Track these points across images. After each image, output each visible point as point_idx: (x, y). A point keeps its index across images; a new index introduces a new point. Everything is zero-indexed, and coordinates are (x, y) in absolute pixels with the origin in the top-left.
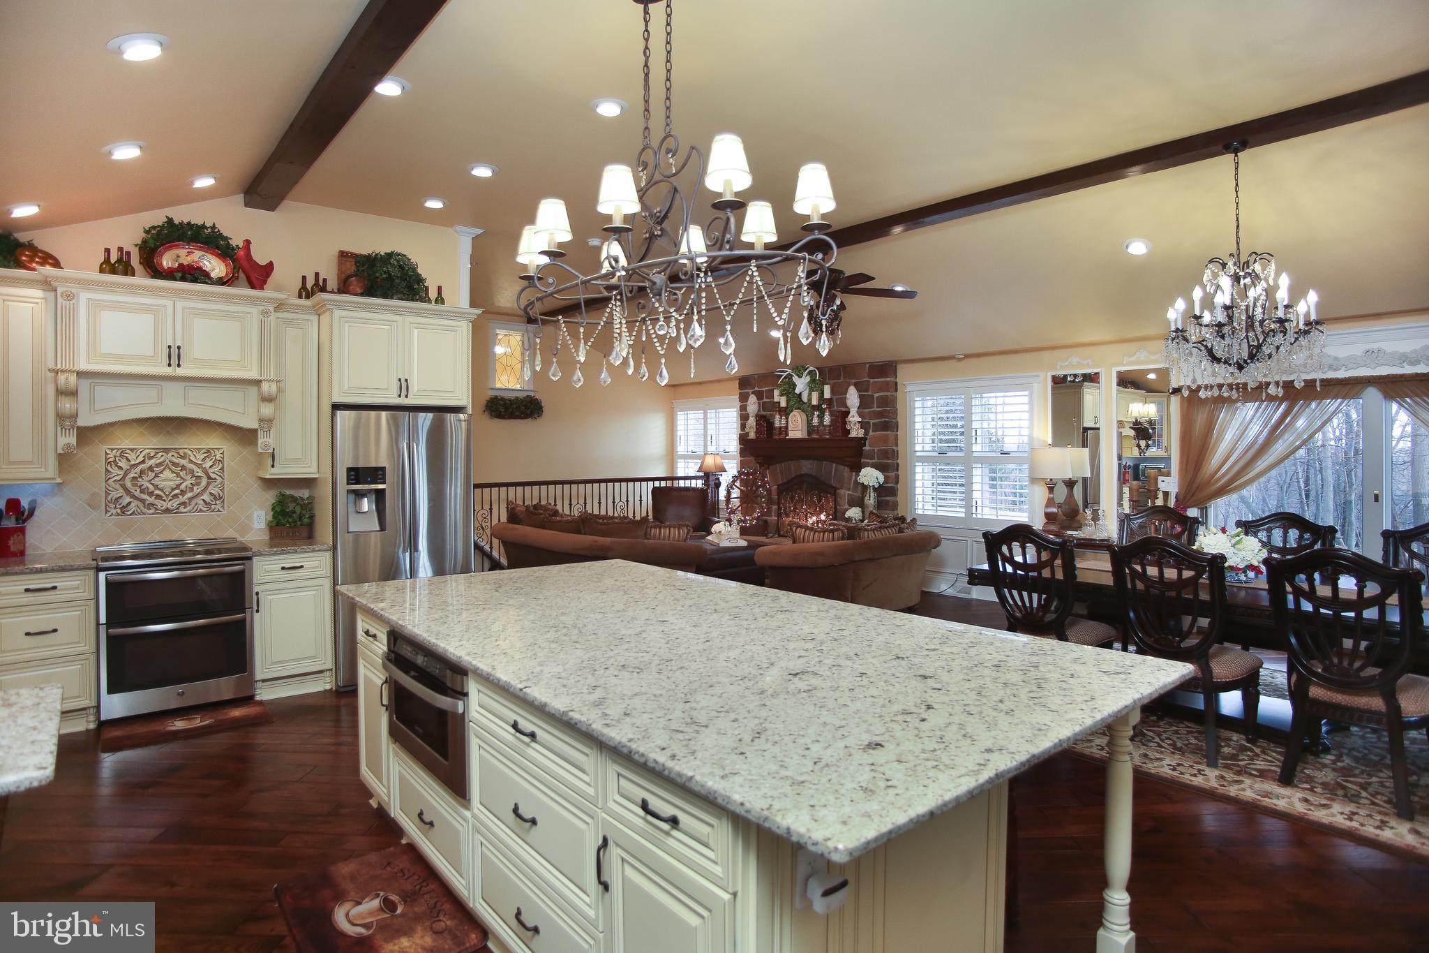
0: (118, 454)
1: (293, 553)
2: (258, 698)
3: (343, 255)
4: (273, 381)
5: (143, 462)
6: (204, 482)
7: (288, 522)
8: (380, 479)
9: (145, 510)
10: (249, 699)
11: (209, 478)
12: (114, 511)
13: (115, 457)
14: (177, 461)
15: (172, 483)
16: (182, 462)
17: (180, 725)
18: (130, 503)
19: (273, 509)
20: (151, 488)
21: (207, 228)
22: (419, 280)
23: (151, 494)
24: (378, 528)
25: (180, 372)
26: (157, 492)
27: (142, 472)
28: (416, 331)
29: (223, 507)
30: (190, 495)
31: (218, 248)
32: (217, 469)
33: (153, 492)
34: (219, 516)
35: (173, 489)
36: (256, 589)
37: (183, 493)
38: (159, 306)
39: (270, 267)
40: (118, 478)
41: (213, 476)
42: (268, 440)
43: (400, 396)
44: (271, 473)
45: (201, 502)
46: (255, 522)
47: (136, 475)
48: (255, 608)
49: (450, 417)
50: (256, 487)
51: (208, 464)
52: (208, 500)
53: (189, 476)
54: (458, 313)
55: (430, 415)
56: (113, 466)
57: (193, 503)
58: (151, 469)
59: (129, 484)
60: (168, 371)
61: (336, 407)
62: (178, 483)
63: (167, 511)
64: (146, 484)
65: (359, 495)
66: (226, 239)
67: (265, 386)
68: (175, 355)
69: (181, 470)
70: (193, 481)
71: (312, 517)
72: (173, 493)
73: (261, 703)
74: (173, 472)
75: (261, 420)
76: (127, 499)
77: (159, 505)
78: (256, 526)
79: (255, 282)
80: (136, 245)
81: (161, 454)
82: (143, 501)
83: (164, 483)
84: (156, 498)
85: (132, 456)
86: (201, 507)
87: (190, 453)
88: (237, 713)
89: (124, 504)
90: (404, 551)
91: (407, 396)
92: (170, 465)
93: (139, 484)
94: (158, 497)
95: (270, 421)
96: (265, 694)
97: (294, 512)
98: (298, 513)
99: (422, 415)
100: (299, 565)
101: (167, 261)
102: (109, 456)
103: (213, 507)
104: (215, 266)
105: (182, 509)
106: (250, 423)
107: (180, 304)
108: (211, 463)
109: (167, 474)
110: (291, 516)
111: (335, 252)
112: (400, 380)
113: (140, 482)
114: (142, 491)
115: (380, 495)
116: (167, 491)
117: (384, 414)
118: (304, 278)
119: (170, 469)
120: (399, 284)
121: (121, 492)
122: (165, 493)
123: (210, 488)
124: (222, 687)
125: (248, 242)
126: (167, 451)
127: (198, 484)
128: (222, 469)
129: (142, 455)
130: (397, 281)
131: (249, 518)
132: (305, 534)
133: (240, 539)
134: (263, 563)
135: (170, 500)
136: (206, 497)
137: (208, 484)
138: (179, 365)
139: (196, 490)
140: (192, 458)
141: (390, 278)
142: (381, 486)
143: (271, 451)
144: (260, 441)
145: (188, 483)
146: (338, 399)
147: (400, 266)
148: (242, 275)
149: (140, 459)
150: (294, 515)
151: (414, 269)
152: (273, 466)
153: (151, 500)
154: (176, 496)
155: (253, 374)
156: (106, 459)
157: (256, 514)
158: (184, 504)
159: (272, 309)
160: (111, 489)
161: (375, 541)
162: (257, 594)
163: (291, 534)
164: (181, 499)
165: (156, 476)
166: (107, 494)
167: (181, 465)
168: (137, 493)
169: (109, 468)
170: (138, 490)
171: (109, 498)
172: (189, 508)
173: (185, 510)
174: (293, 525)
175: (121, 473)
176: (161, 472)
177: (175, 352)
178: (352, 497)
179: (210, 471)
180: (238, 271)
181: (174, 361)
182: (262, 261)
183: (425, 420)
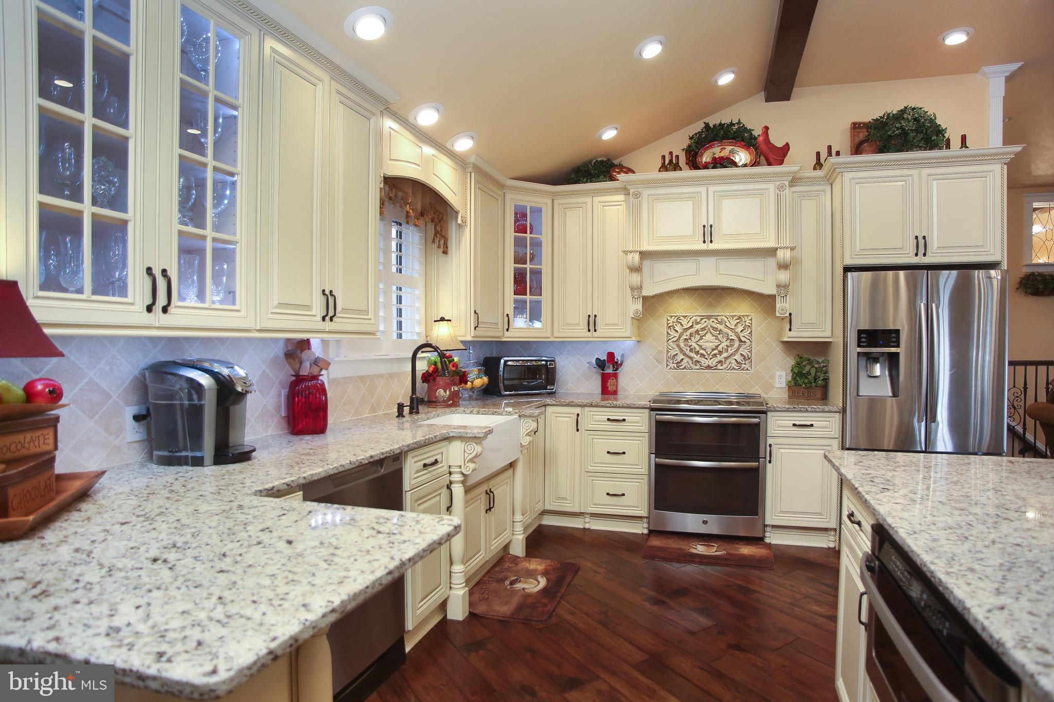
0: (675, 320)
1: (803, 412)
2: (767, 540)
3: (856, 126)
4: (787, 248)
5: (691, 327)
6: (737, 344)
7: (804, 382)
8: (893, 342)
9: (693, 366)
10: (758, 541)
11: (740, 341)
12: (672, 365)
13: (673, 322)
14: (716, 326)
15: (712, 344)
16: (720, 327)
17: (700, 549)
18: (683, 359)
19: (792, 370)
20: (698, 348)
21: (734, 125)
22: (939, 131)
23: (697, 353)
24: (890, 394)
25: (712, 247)
26: (702, 351)
27: (691, 335)
28: (935, 183)
29: (751, 366)
30: (725, 355)
31: (743, 140)
32: (746, 333)
33: (698, 351)
34: (747, 374)
35: (713, 350)
36: (770, 441)
37: (720, 353)
38: (696, 193)
39: (787, 147)
40: (675, 339)
41: (743, 339)
42: (785, 305)
43: (916, 255)
44: (788, 336)
45: (734, 361)
46: (777, 381)
47: (687, 337)
48: (768, 459)
49: (979, 274)
50: (778, 350)
51: (740, 328)
52: (739, 360)
53: (725, 339)
54: (988, 156)
55: (954, 273)
56: (672, 329)
57: (728, 361)
58: (697, 332)
59: (682, 345)
60: (703, 247)
61: (847, 269)
62: (716, 344)
63: (709, 367)
64: (694, 345)
65: (872, 359)
66: (750, 131)
67: (780, 253)
68: (708, 233)
69: (719, 334)
70: (728, 343)
71: (826, 380)
72: (713, 353)
73: (769, 546)
74: (713, 335)
75: (778, 286)
76: (681, 357)
77: (703, 362)
78: (777, 385)
79: (771, 160)
80: (683, 150)
81: (704, 320)
82: (691, 358)
83: (706, 344)
84: (700, 357)
85: (684, 322)
86: (733, 365)
87: (726, 319)
88: (746, 550)
89: (679, 360)
90: (919, 421)
91: (925, 255)
92: (711, 329)
93: (689, 344)
94: (703, 355)
95: (786, 286)
96: (774, 538)
97: (809, 373)
98: (813, 375)
99: (945, 273)
100: (809, 423)
101: (706, 158)
102: (669, 322)
103: (743, 366)
104: (742, 156)
105: (719, 367)
106: (770, 290)
107: (712, 189)
108: (742, 328)
109: (709, 337)
110: (807, 378)
111: (848, 125)
112: (916, 237)
113: (690, 343)
114: (691, 350)
115: (893, 360)
116: (709, 351)
117: (902, 274)
118: (818, 154)
119: (711, 333)
120: (914, 138)
121: (677, 351)
122: (707, 353)
123: (741, 350)
124: (736, 524)
125: (766, 128)
126: (709, 317)
127: (732, 346)
128: (751, 333)
129: (691, 321)
130: (912, 135)
131: (772, 377)
132: (819, 395)
133: (763, 395)
134: (777, 418)
135: (711, 359)
136: (738, 357)
137: (739, 347)
138: (711, 241)
139: (731, 351)
140: (728, 324)
141: (904, 133)
142: (893, 350)
143: (787, 315)
144: (778, 306)
145: (723, 345)
146: (849, 261)
147: (915, 119)
148: (762, 158)
149: (690, 324)
150: (809, 377)
151: (932, 121)
152: (790, 330)
153: (697, 358)
154: (715, 355)
155: (771, 244)
156: (668, 324)
157: (778, 374)
158: (720, 362)
159: (787, 183)
160: (670, 348)
161: (891, 406)
162: (770, 445)
163: (806, 394)
164: (719, 358)
165: (701, 338)
166: (668, 352)
167: (719, 329)
168: (688, 352)
169: (669, 331)
170: (689, 349)
171: (669, 355)
172: (724, 366)
173: (721, 368)
174: (808, 385)
175: (677, 335)
176: (705, 335)
177: (708, 229)
178: (863, 361)
179: (741, 335)
180: (760, 157)
181: (708, 239)
182: (779, 144)
183: (948, 279)
